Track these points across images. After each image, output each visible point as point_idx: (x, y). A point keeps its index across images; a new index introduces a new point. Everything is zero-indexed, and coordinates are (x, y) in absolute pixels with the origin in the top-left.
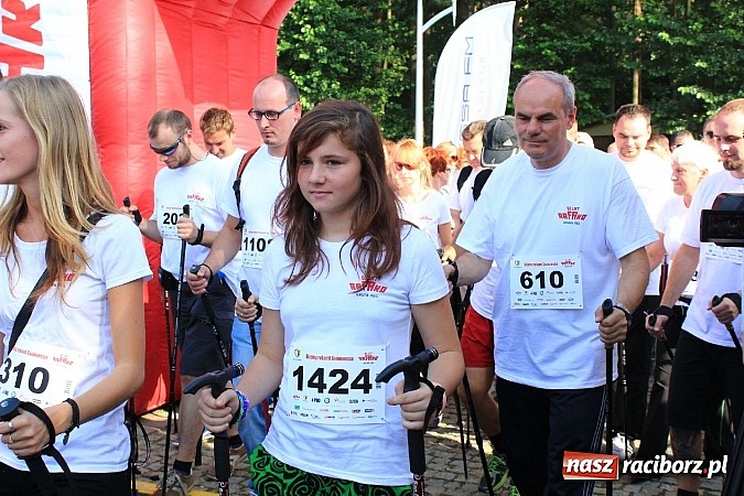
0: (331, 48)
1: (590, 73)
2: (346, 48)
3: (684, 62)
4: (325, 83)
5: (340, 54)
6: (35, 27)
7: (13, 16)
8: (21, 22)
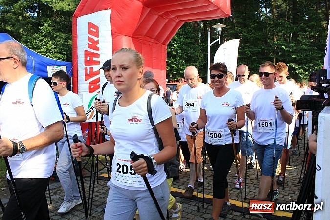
0: (182, 51)
1: (260, 58)
3: (289, 55)
4: (181, 61)
5: (185, 52)
6: (97, 46)
7: (91, 43)
8: (94, 45)
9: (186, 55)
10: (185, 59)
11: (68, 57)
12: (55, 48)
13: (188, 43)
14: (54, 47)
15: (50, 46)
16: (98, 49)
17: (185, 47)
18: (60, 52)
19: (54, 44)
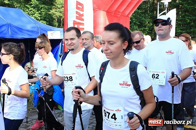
0: (136, 19)
2: (139, 19)
4: (135, 26)
5: (138, 20)
6: (83, 18)
7: (78, 16)
8: (80, 17)
9: (139, 22)
10: (138, 25)
11: (50, 23)
12: (41, 17)
13: (140, 13)
14: (40, 15)
15: (37, 15)
16: (83, 20)
17: (138, 16)
18: (44, 19)
19: (40, 14)
